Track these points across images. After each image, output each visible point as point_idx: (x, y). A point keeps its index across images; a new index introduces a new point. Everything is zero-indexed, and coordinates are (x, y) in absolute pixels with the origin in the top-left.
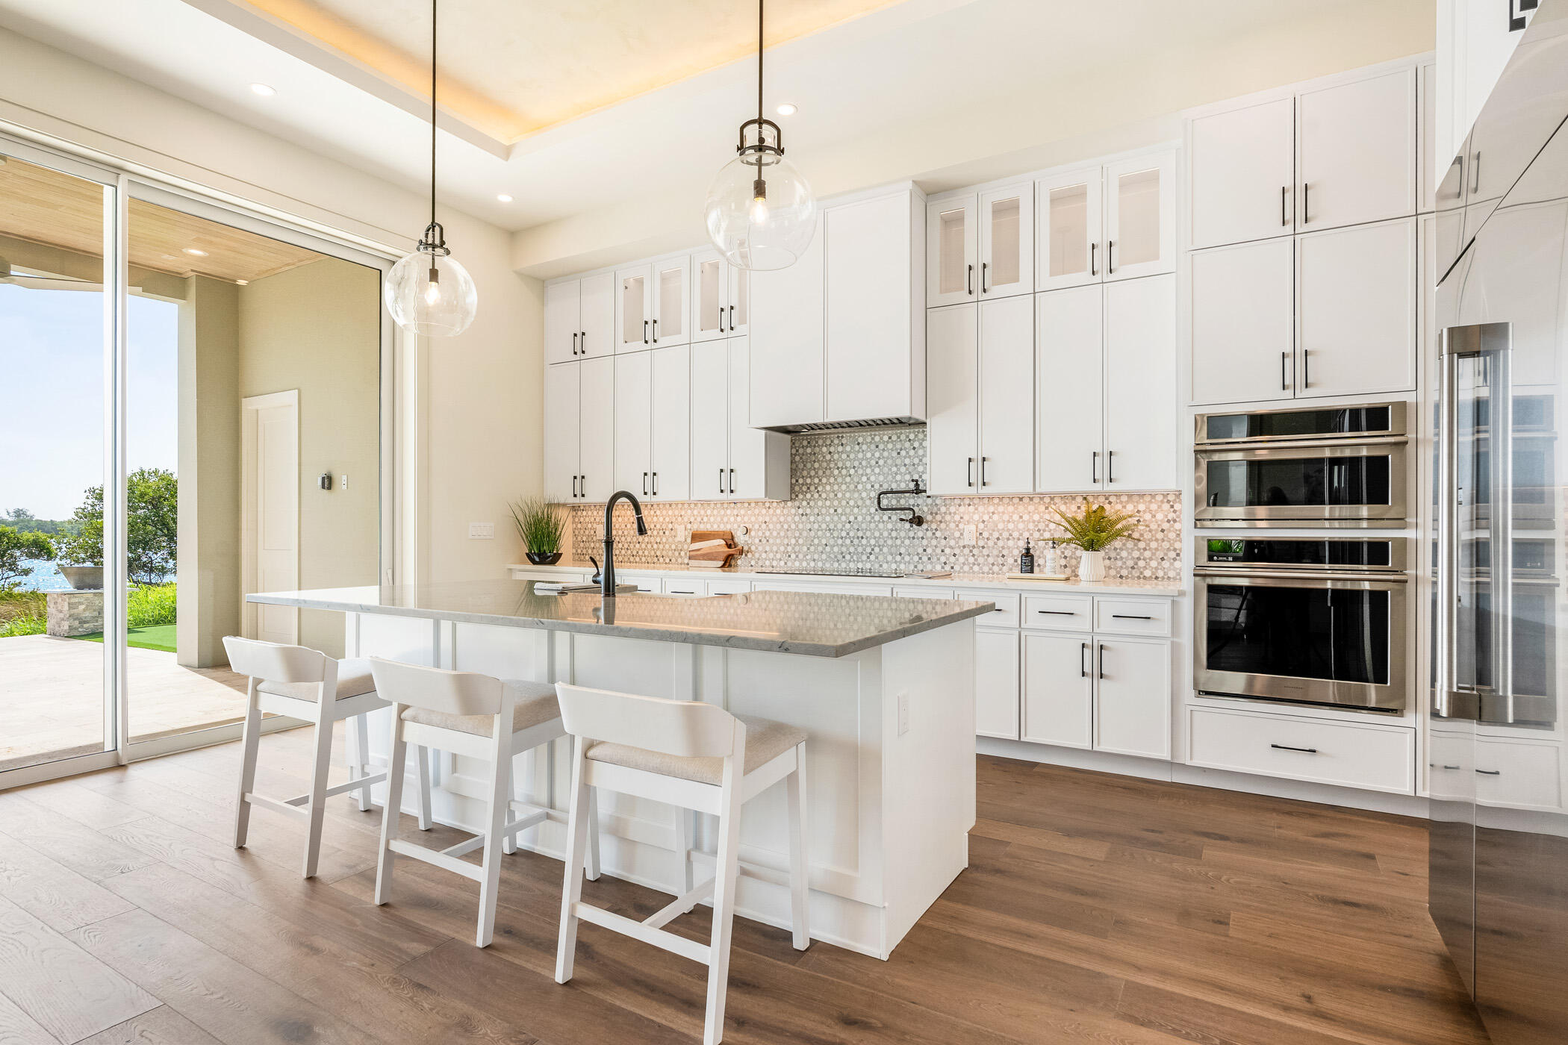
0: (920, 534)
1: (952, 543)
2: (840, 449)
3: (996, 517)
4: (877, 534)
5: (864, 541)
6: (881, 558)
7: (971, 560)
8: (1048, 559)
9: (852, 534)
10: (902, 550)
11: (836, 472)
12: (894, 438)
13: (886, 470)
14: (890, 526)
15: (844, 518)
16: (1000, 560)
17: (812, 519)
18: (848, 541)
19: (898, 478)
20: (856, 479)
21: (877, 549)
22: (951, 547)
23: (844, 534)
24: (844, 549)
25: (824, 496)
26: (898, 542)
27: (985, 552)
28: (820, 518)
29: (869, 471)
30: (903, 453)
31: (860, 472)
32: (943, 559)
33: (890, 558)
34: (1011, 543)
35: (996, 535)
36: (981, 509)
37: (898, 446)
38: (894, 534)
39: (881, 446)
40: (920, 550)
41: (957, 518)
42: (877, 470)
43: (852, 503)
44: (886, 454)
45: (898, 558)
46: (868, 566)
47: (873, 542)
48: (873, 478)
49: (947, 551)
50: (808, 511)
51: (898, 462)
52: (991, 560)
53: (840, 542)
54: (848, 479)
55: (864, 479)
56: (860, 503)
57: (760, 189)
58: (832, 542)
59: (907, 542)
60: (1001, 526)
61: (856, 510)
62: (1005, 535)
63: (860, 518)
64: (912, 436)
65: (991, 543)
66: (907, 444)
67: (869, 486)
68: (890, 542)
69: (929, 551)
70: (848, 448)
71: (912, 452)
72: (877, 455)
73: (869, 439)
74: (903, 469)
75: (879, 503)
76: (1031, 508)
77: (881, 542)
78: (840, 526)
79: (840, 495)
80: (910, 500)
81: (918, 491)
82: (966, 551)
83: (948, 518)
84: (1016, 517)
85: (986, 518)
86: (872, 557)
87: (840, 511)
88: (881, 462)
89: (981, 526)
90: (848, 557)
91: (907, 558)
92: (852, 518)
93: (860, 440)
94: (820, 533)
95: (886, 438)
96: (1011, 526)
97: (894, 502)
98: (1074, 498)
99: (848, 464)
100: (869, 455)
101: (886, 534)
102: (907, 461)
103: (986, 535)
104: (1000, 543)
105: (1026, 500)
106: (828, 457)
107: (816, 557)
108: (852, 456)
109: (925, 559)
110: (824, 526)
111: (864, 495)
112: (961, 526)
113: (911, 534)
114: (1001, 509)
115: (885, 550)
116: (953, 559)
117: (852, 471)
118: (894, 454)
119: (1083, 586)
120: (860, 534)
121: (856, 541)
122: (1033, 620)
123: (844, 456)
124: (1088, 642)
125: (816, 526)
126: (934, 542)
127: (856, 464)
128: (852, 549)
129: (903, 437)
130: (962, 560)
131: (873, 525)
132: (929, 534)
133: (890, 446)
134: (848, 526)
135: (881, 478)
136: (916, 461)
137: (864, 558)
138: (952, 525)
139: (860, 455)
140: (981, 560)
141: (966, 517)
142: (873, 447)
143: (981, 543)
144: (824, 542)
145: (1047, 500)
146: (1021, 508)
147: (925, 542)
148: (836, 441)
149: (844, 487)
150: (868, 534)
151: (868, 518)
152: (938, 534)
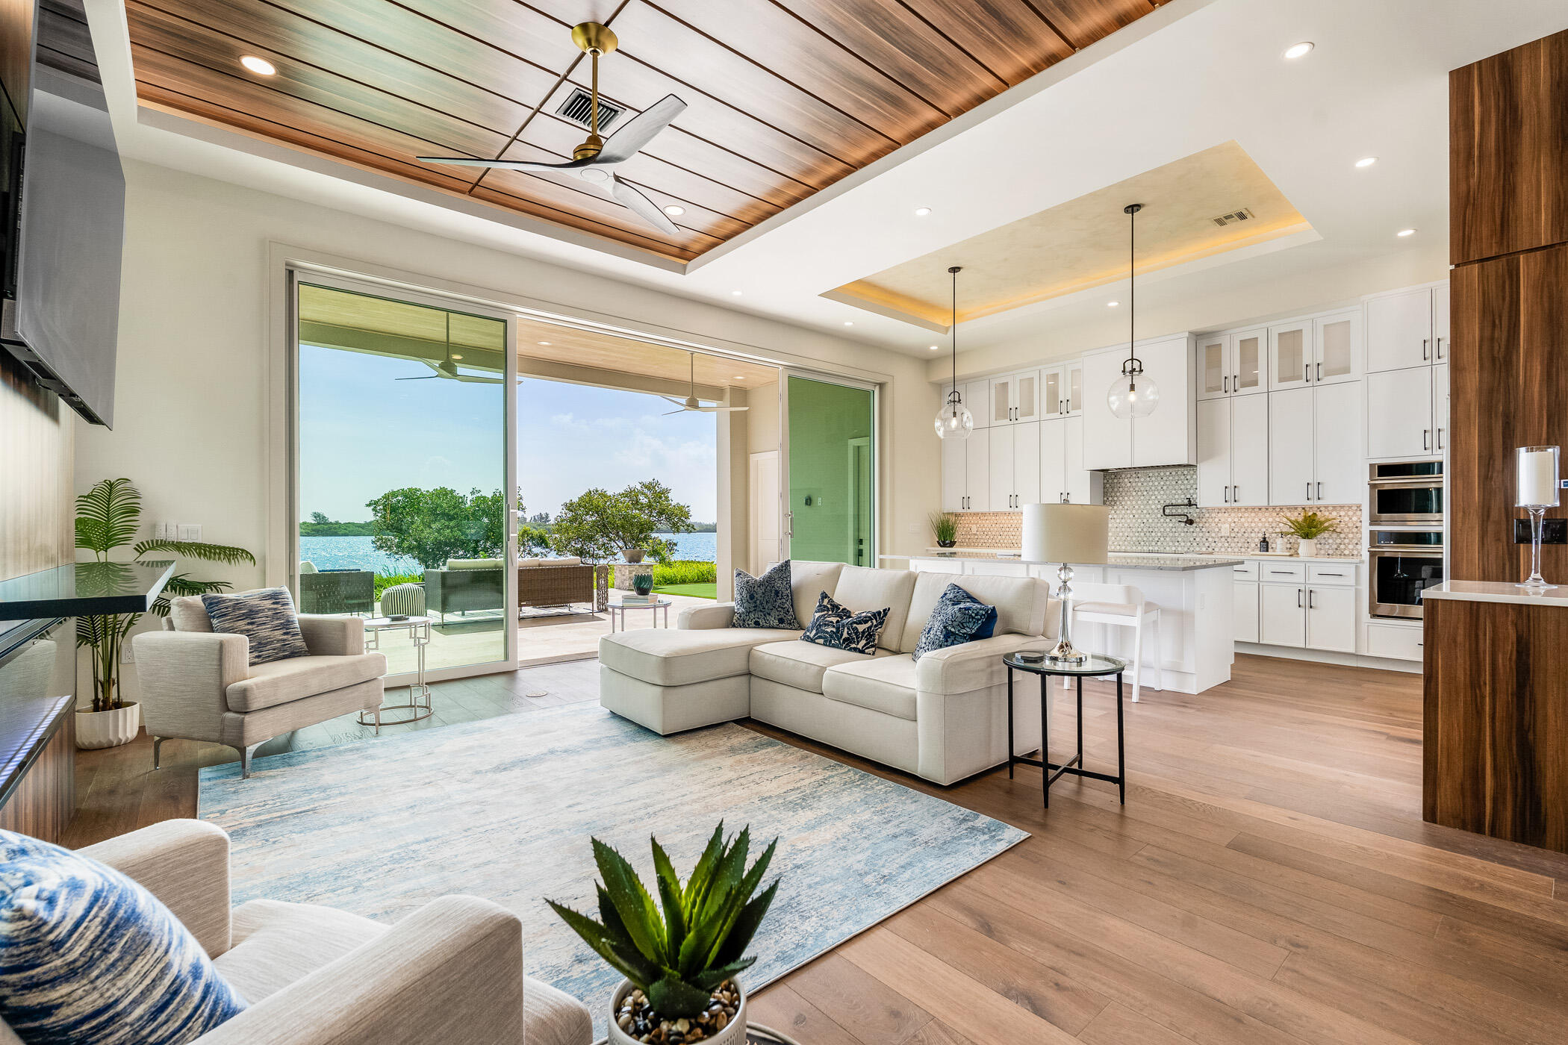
0: (1192, 530)
1: (1213, 535)
2: (1137, 480)
3: (1243, 520)
4: (1162, 530)
5: (1153, 534)
6: (1165, 544)
7: (1226, 545)
8: (1279, 545)
9: (1145, 530)
10: (1180, 539)
11: (1134, 493)
12: (1174, 473)
13: (1168, 492)
14: (1171, 525)
15: (1139, 521)
16: (1246, 545)
17: (1118, 521)
18: (1142, 534)
19: (1177, 497)
20: (1148, 498)
21: (1162, 539)
22: (1212, 537)
23: (1140, 530)
24: (1140, 539)
25: (1126, 507)
26: (1177, 534)
27: (1236, 540)
28: (1123, 521)
29: (1156, 493)
30: (1180, 482)
31: (1151, 493)
32: (1207, 544)
33: (1171, 544)
34: (1253, 535)
35: (1243, 530)
36: (1233, 515)
37: (1177, 478)
38: (1174, 530)
39: (1165, 478)
40: (1192, 539)
41: (1217, 520)
42: (1162, 492)
43: (1145, 512)
44: (1168, 483)
45: (1177, 544)
46: (1156, 548)
47: (1159, 534)
48: (1159, 497)
49: (1210, 539)
50: (1115, 516)
51: (1177, 487)
52: (1240, 545)
53: (1137, 534)
54: (1142, 498)
55: (1153, 497)
56: (1150, 512)
57: (1132, 388)
58: (1131, 534)
59: (1183, 534)
60: (1246, 525)
61: (1148, 516)
62: (1249, 530)
63: (1150, 521)
64: (1186, 472)
65: (1239, 535)
66: (1182, 477)
67: (1157, 502)
68: (1171, 534)
69: (1198, 539)
70: (1142, 480)
71: (1186, 482)
72: (1162, 483)
73: (1156, 474)
74: (1180, 492)
75: (1164, 511)
76: (1267, 514)
77: (1165, 534)
78: (1136, 525)
79: (1137, 507)
80: (1185, 510)
81: (1190, 504)
82: (1223, 539)
83: (1210, 520)
84: (1256, 520)
85: (1236, 520)
86: (1159, 543)
87: (1136, 516)
88: (1165, 488)
89: (1233, 525)
90: (1142, 543)
91: (1183, 544)
92: (1145, 521)
93: (1151, 475)
94: (1123, 530)
95: (1168, 473)
96: (1253, 525)
97: (1174, 511)
98: (1296, 508)
99: (1142, 489)
100: (1156, 483)
101: (1168, 530)
102: (1182, 487)
103: (1236, 530)
104: (1246, 535)
105: (1263, 510)
106: (1129, 485)
107: (1121, 543)
108: (1145, 484)
109: (1195, 544)
110: (1126, 525)
111: (1153, 507)
112: (1219, 525)
113: (1186, 530)
114: (1246, 515)
115: (1168, 539)
116: (1213, 544)
117: (1145, 493)
118: (1174, 483)
119: (1301, 558)
120: (1151, 530)
121: (1148, 534)
122: (1267, 576)
123: (1140, 484)
124: (1303, 588)
125: (1121, 525)
126: (1201, 534)
127: (1148, 489)
128: (1145, 539)
129: (1179, 473)
130: (1220, 545)
131: (1159, 525)
132: (1198, 530)
133: (1171, 478)
134: (1142, 525)
135: (1165, 497)
136: (1189, 487)
137: (1154, 544)
138: (1213, 525)
139: (1151, 484)
140: (1233, 545)
141: (1223, 520)
142: (1159, 478)
143: (1233, 535)
144: (1126, 534)
145: (1278, 510)
146: (1260, 514)
147: (1195, 534)
148: (1134, 476)
149: (1139, 502)
150: (1156, 530)
151: (1156, 520)
152: (1204, 529)
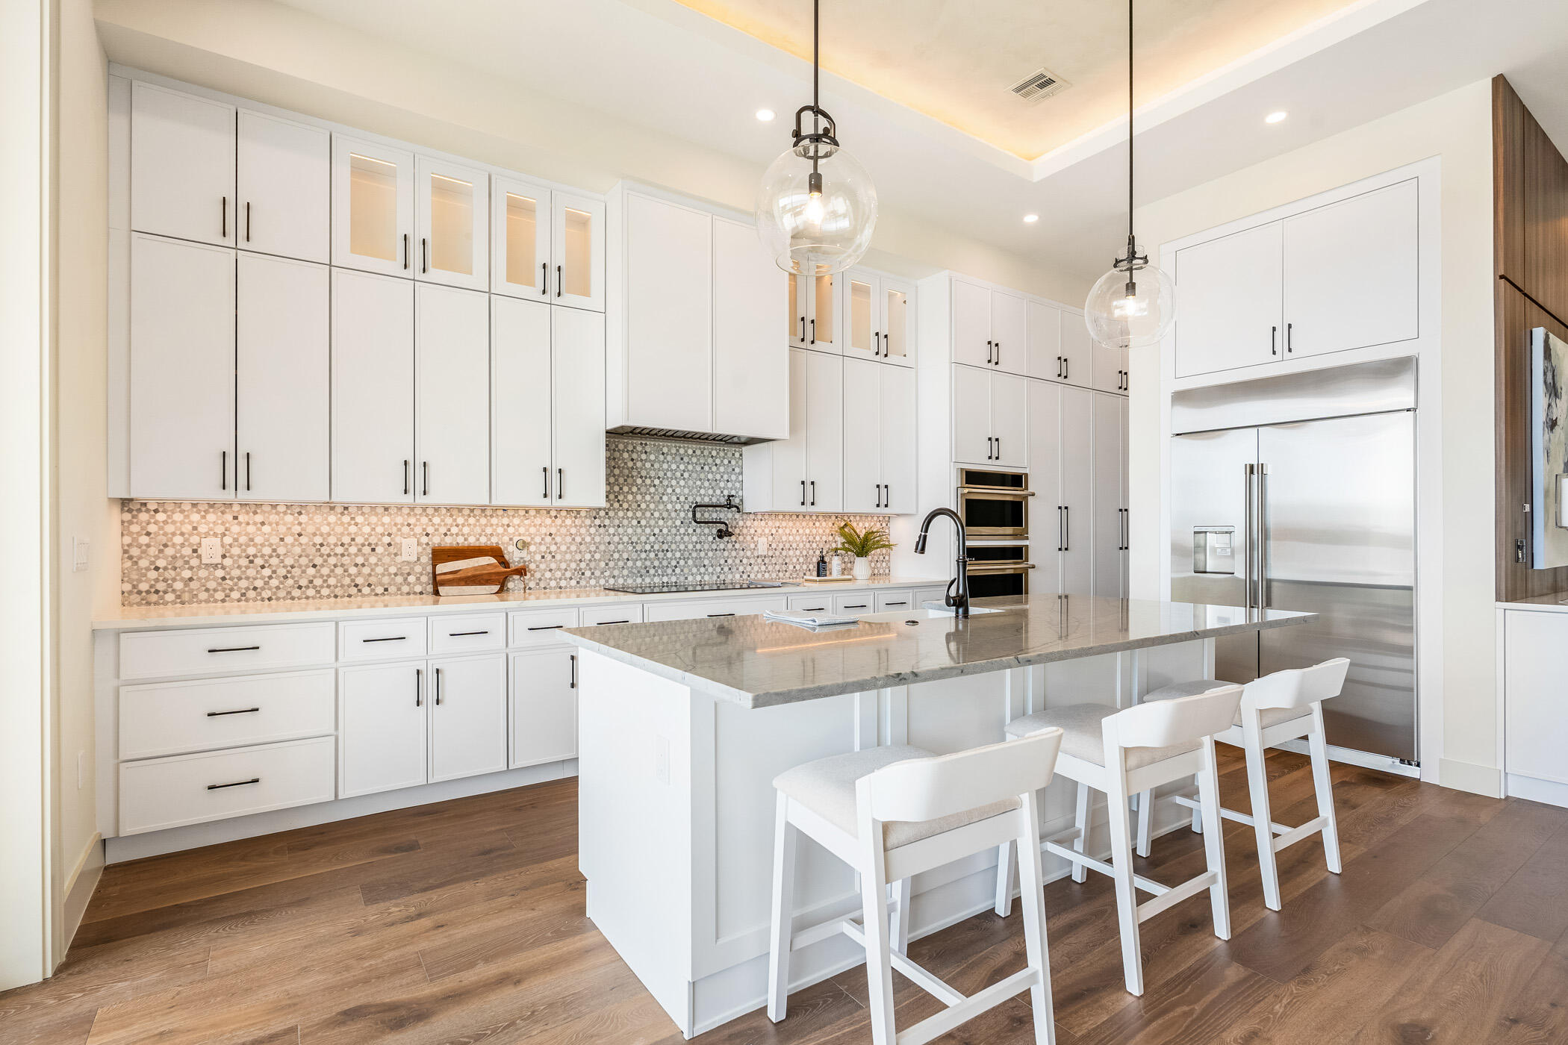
0: (722, 546)
1: (749, 553)
2: (644, 457)
3: (780, 531)
4: (682, 547)
5: (669, 555)
6: (686, 570)
7: (763, 568)
8: (835, 564)
9: (656, 547)
10: (706, 562)
11: (639, 481)
12: (698, 452)
13: (691, 483)
14: (694, 539)
15: (648, 531)
16: (784, 567)
17: (612, 530)
18: (652, 555)
19: (702, 491)
20: (661, 490)
21: (682, 562)
22: (748, 558)
23: (648, 547)
24: (648, 563)
25: (625, 505)
26: (702, 554)
27: (774, 560)
28: (621, 530)
29: (674, 482)
30: (706, 468)
31: (665, 483)
32: (741, 569)
33: (694, 570)
34: (791, 553)
35: (781, 546)
36: (770, 523)
37: (702, 461)
38: (698, 546)
39: (686, 459)
40: (722, 562)
41: (752, 531)
42: (682, 483)
43: (656, 514)
44: (690, 467)
45: (702, 570)
46: (674, 579)
47: (678, 555)
48: (678, 490)
49: (745, 561)
50: (607, 522)
51: (702, 476)
52: (777, 567)
53: (643, 555)
54: (652, 490)
55: (669, 490)
56: (665, 515)
57: (1131, 287)
58: (634, 556)
59: (710, 554)
60: (784, 538)
61: (661, 522)
62: (787, 546)
63: (665, 531)
64: (714, 453)
65: (777, 553)
66: (710, 460)
67: (674, 498)
68: (694, 555)
69: (730, 561)
70: (652, 457)
71: (714, 469)
72: (682, 467)
73: (674, 451)
74: (706, 484)
75: (694, 515)
76: (804, 524)
77: (686, 554)
78: (643, 539)
79: (643, 506)
80: (725, 515)
81: (729, 506)
82: (760, 560)
83: (745, 531)
84: (794, 531)
85: (774, 531)
86: (678, 570)
87: (643, 522)
88: (686, 475)
89: (771, 538)
90: (652, 571)
91: (710, 570)
92: (656, 531)
93: (665, 450)
94: (620, 547)
95: (690, 452)
96: (791, 538)
97: (706, 515)
98: (830, 517)
99: (653, 474)
100: (674, 467)
101: (690, 547)
102: (710, 476)
103: (774, 546)
104: (784, 553)
105: (801, 517)
106: (630, 464)
107: (616, 573)
108: (656, 466)
109: (726, 569)
110: (626, 539)
111: (669, 506)
112: (756, 539)
113: (714, 546)
114: (784, 524)
115: (690, 562)
116: (749, 568)
117: (657, 482)
118: (698, 468)
120: (665, 547)
121: (661, 555)
123: (648, 465)
125: (616, 539)
126: (734, 553)
127: (661, 474)
128: (656, 563)
129: (706, 453)
130: (756, 568)
131: (678, 538)
132: (730, 546)
133: (694, 460)
134: (652, 539)
135: (686, 491)
136: (718, 477)
137: (669, 571)
138: (749, 538)
139: (665, 466)
140: (770, 568)
141: (759, 531)
142: (678, 459)
143: (770, 554)
144: (625, 556)
145: (814, 518)
146: (798, 524)
147: (726, 554)
148: (639, 448)
149: (648, 498)
150: (674, 547)
151: (674, 531)
152: (737, 546)
